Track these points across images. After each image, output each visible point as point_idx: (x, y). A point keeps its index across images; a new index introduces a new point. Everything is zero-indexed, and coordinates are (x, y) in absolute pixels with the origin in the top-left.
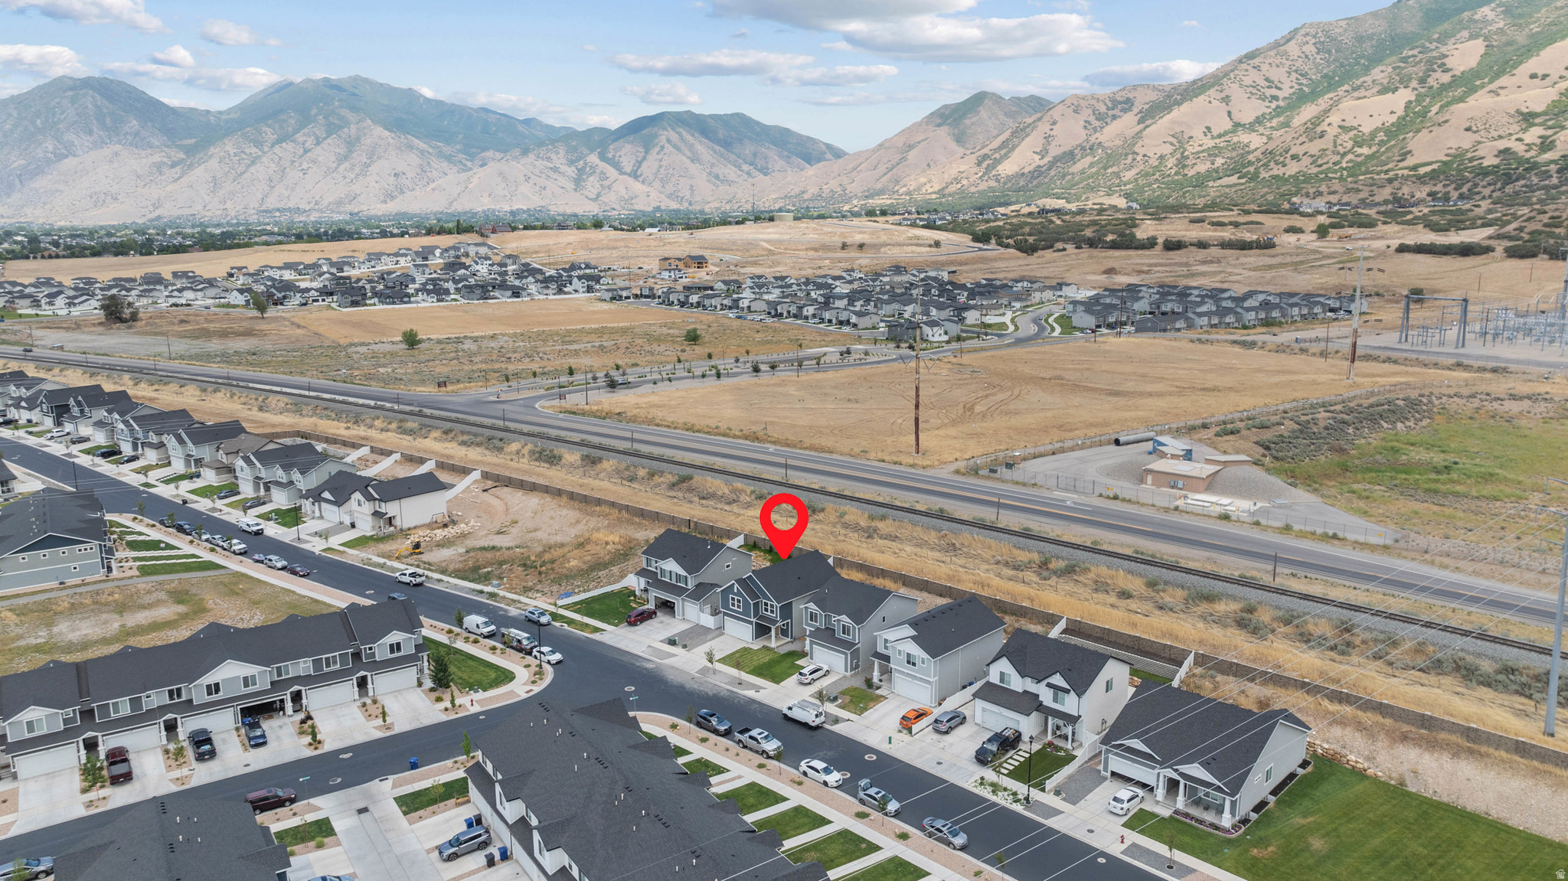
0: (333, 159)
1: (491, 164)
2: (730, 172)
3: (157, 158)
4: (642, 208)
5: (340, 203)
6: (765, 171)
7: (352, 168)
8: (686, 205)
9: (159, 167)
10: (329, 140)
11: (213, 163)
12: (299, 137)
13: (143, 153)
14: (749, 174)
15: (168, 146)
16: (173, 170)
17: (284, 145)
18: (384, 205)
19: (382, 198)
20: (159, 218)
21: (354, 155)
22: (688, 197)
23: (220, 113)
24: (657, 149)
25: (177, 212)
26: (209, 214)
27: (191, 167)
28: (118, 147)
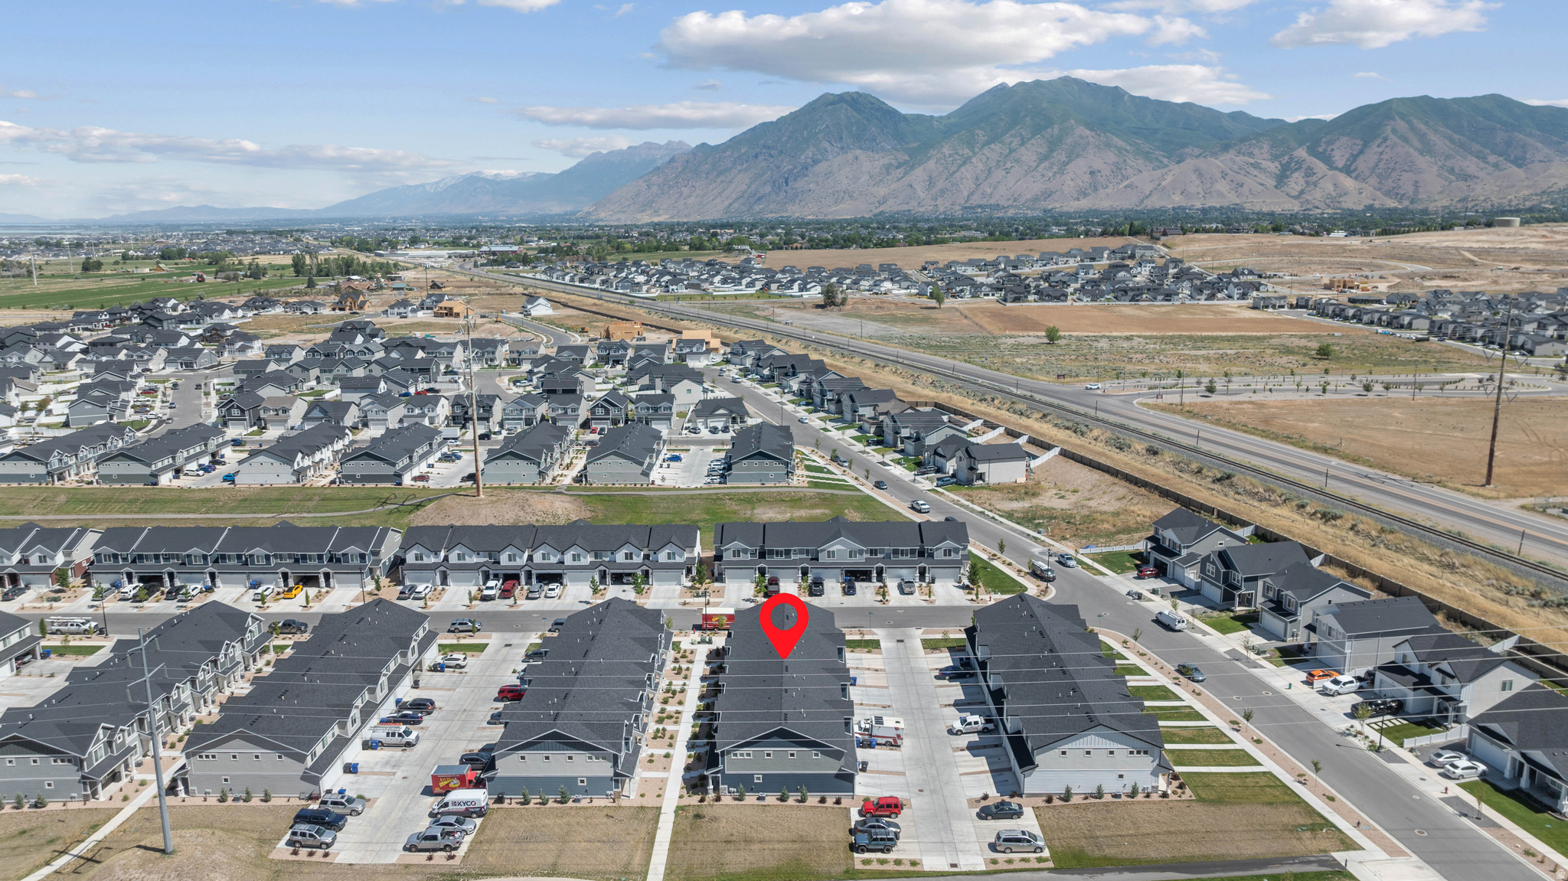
0: (1035, 158)
1: (1189, 160)
2: (1471, 165)
3: (886, 161)
4: (1351, 206)
5: (1036, 199)
6: (1519, 162)
7: (1051, 168)
8: (1406, 203)
9: (888, 168)
10: (1033, 141)
11: (931, 164)
12: (1007, 138)
13: (877, 156)
14: (1496, 166)
15: (897, 150)
16: (899, 171)
17: (992, 146)
18: (1077, 202)
19: (1075, 196)
20: (882, 212)
21: (1055, 154)
22: (1411, 193)
23: (941, 117)
24: (1379, 141)
25: (896, 208)
26: (922, 210)
27: (912, 168)
28: (858, 152)
